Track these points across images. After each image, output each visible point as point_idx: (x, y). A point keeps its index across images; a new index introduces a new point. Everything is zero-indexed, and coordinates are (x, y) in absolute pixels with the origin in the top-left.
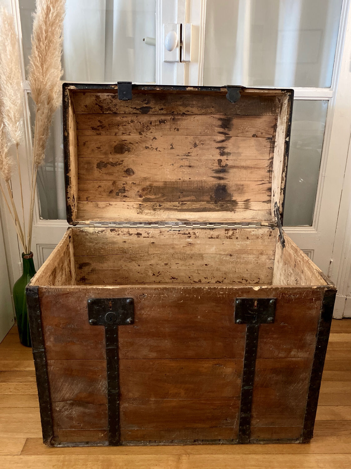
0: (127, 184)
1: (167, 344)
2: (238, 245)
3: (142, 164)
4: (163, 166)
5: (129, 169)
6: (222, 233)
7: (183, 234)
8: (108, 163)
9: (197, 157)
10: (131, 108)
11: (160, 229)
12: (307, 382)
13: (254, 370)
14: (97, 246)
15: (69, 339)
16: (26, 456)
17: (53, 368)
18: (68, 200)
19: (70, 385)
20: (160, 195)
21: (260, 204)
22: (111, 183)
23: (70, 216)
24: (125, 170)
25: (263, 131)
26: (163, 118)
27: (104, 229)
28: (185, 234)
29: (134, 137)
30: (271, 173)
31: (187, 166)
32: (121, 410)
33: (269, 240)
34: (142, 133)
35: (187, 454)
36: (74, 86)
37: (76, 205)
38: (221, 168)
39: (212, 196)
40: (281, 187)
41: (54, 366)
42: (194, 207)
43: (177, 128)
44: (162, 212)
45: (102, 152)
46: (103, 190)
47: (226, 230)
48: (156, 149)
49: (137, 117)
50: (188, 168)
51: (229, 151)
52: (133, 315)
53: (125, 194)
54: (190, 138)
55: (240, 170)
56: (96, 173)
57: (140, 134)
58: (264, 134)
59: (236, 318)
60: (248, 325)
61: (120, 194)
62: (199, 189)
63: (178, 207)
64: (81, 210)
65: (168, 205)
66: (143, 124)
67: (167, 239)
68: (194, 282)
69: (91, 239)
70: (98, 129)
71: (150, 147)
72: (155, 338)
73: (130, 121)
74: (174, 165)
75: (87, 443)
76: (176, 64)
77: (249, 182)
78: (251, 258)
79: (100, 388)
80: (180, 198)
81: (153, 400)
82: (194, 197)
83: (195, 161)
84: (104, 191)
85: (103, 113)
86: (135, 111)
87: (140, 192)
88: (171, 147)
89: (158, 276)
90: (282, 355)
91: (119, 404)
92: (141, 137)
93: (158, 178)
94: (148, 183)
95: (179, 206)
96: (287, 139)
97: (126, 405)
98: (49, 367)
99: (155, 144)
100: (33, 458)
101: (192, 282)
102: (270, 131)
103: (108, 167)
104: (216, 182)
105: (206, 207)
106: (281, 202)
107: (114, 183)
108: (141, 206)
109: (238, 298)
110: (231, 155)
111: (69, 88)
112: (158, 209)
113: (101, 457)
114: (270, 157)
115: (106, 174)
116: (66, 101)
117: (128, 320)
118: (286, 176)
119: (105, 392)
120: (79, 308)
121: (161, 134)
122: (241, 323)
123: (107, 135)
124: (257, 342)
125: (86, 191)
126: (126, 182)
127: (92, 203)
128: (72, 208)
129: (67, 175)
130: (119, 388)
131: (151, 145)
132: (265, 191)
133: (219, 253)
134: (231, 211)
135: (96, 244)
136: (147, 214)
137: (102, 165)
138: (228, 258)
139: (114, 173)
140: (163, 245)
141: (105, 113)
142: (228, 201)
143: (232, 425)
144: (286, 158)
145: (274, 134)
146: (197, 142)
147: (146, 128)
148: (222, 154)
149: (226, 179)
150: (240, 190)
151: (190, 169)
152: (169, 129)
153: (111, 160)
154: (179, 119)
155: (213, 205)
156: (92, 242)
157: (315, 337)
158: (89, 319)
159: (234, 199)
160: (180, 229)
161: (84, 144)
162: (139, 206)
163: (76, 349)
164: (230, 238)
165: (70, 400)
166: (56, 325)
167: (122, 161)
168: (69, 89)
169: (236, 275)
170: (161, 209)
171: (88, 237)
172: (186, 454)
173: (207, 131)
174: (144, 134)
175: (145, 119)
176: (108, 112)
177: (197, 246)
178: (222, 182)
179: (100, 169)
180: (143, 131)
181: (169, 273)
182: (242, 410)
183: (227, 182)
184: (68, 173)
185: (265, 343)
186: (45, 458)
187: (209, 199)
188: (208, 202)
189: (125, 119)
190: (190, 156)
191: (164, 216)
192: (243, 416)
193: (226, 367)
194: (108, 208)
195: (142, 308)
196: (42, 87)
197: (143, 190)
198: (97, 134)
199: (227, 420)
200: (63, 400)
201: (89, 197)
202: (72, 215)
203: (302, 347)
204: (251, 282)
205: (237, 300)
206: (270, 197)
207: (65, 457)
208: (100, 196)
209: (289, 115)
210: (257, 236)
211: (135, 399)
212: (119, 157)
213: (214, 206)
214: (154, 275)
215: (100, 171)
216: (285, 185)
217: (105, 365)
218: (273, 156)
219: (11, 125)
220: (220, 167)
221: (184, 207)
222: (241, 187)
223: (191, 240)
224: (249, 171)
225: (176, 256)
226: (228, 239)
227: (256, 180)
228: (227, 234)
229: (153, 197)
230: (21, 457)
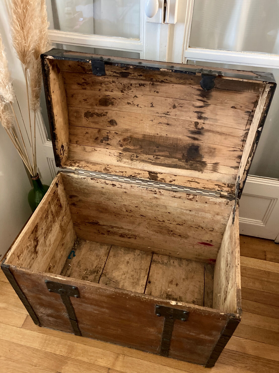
0: (110, 133)
1: (105, 310)
2: (197, 205)
3: (124, 117)
4: (143, 121)
5: (112, 120)
6: (184, 195)
7: (150, 191)
8: (94, 113)
9: (175, 117)
10: (111, 71)
14: (82, 187)
15: (37, 293)
16: (24, 329)
18: (56, 151)
19: (44, 309)
20: (138, 147)
21: (228, 168)
22: (96, 131)
23: (59, 162)
24: (109, 121)
25: (242, 105)
26: (142, 82)
27: (86, 177)
28: (151, 191)
29: (117, 94)
30: (244, 142)
31: (165, 124)
32: (79, 326)
33: (226, 207)
34: (124, 91)
36: (52, 56)
37: (67, 149)
38: (197, 130)
39: (185, 154)
40: (245, 169)
41: (31, 300)
42: (166, 163)
43: (156, 91)
44: (138, 163)
45: (88, 103)
46: (89, 136)
47: (187, 194)
48: (138, 105)
49: (117, 79)
50: (166, 125)
51: (206, 117)
52: (78, 294)
53: (108, 142)
54: (170, 100)
55: (214, 134)
56: (84, 121)
57: (122, 92)
58: (243, 108)
61: (104, 141)
62: (174, 146)
63: (153, 160)
64: (72, 152)
65: (144, 157)
66: (124, 84)
67: (137, 191)
68: (159, 221)
69: (77, 181)
70: (84, 85)
71: (132, 103)
72: (96, 306)
73: (111, 81)
74: (154, 121)
76: (160, 25)
77: (222, 147)
78: (209, 216)
79: (64, 315)
80: (155, 152)
82: (168, 153)
83: (173, 120)
84: (91, 137)
85: (86, 73)
86: (115, 74)
87: (122, 141)
88: (151, 105)
89: (130, 212)
90: (192, 334)
91: (77, 324)
92: (123, 95)
93: (138, 130)
94: (129, 134)
95: (153, 159)
96: (260, 129)
98: (28, 300)
99: (136, 101)
100: (28, 332)
101: (157, 220)
102: (250, 106)
103: (94, 117)
104: (191, 142)
105: (177, 164)
106: (243, 180)
107: (99, 131)
108: (121, 154)
110: (208, 120)
111: (47, 57)
112: (135, 160)
114: (246, 128)
115: (93, 122)
116: (46, 70)
117: (75, 296)
118: (251, 161)
120: (40, 282)
121: (141, 93)
123: (92, 90)
125: (76, 136)
126: (110, 131)
127: (80, 147)
128: (60, 157)
129: (54, 132)
130: (76, 318)
131: (132, 102)
132: (234, 158)
133: (180, 207)
134: (199, 171)
135: (81, 185)
136: (125, 162)
137: (88, 115)
138: (188, 212)
139: (99, 122)
140: (134, 195)
141: (88, 73)
142: (199, 161)
143: (156, 349)
144: (255, 145)
145: (254, 109)
146: (176, 104)
147: (126, 88)
148: (200, 118)
149: (201, 140)
150: (211, 153)
151: (168, 126)
152: (149, 91)
153: (96, 111)
154: (158, 85)
155: (183, 163)
156: (77, 184)
158: (48, 289)
159: (204, 160)
160: (148, 187)
161: (72, 96)
162: (119, 154)
163: (44, 297)
164: (190, 199)
165: (46, 314)
166: (27, 285)
167: (107, 113)
168: (47, 59)
169: (194, 223)
170: (137, 160)
171: (74, 180)
172: (123, 354)
173: (186, 97)
174: (125, 92)
175: (125, 81)
176: (90, 73)
177: (162, 200)
178: (196, 142)
179: (88, 118)
180: (125, 90)
181: (139, 212)
182: (162, 346)
183: (201, 144)
184: (54, 130)
185: (179, 327)
186: (35, 334)
187: (181, 157)
188: (180, 159)
189: (106, 79)
190: (169, 115)
191: (139, 167)
193: (150, 328)
194: (93, 153)
195: (85, 293)
196: (26, 49)
197: (124, 140)
198: (83, 88)
199: (152, 346)
200: (42, 313)
201: (78, 141)
202: (61, 162)
203: (209, 335)
204: (206, 229)
205: (157, 305)
206: (238, 164)
208: (87, 141)
210: (215, 203)
211: (87, 325)
212: (103, 109)
213: (184, 164)
214: (127, 211)
215: (87, 119)
216: (249, 168)
217: (65, 308)
218: (250, 128)
220: (196, 129)
221: (157, 161)
222: (213, 150)
223: (157, 196)
224: (223, 137)
225: (144, 203)
226: (189, 201)
227: (229, 146)
228: (188, 197)
229: (132, 147)
230: (22, 329)
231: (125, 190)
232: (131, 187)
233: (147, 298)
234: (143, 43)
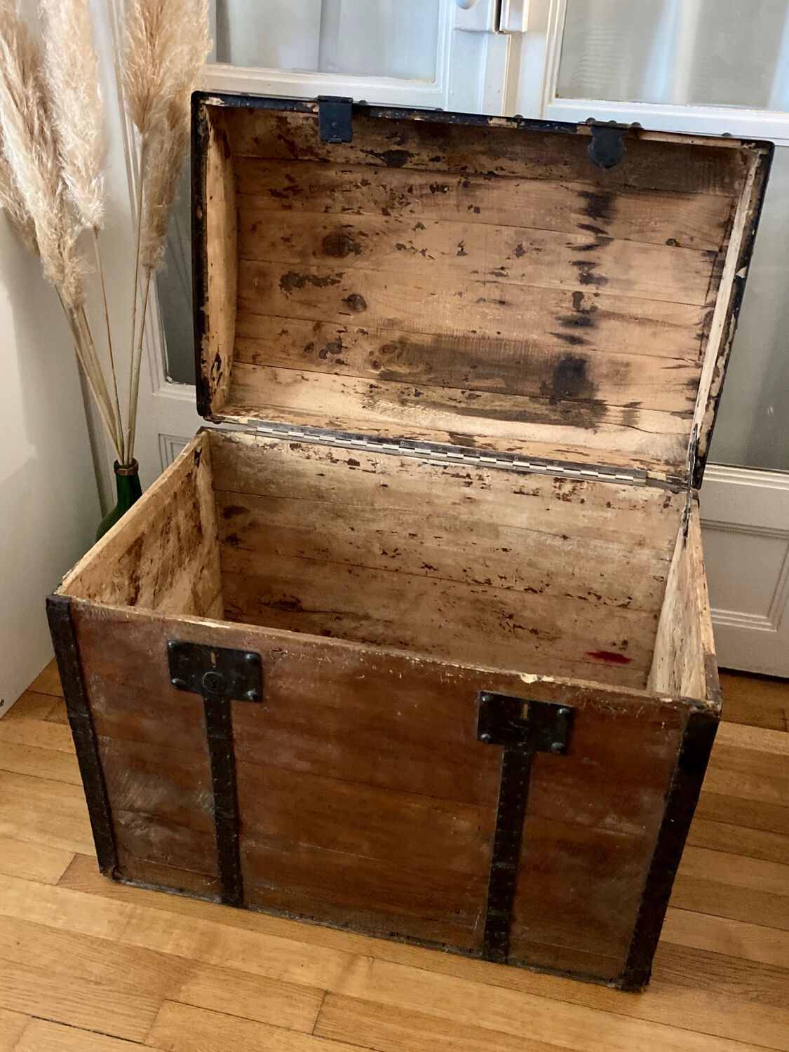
0: (346, 331)
1: (331, 750)
2: (580, 516)
3: (386, 287)
4: (436, 296)
5: (354, 296)
6: (547, 484)
7: (453, 476)
8: (307, 278)
9: (522, 280)
10: (362, 151)
11: (402, 458)
12: (641, 880)
13: (520, 835)
14: (262, 476)
15: (134, 706)
16: (66, 890)
17: (109, 751)
18: (202, 365)
19: (142, 787)
20: (421, 367)
21: (664, 417)
22: (311, 325)
23: (206, 403)
24: (346, 297)
25: (694, 234)
26: (440, 179)
27: (277, 441)
28: (457, 476)
29: (370, 218)
30: (704, 341)
31: (494, 301)
32: (242, 850)
33: (663, 516)
34: (389, 210)
35: (372, 957)
36: (219, 99)
37: (226, 373)
38: (579, 315)
39: (547, 383)
40: (709, 393)
41: (110, 748)
42: (497, 408)
43: (474, 205)
44: (420, 410)
45: (294, 249)
46: (290, 341)
47: (556, 480)
48: (423, 252)
49: (376, 173)
50: (498, 306)
51: (604, 275)
52: (260, 684)
53: (341, 356)
54: (507, 233)
55: (625, 324)
56: (279, 299)
57: (385, 213)
58: (696, 241)
59: (481, 731)
60: (506, 748)
61: (329, 355)
62: (517, 363)
63: (460, 402)
64: (238, 385)
65: (436, 393)
66: (391, 190)
67: (416, 481)
68: (476, 581)
69: (249, 458)
70: (288, 194)
71: (408, 246)
72: (307, 737)
73: (360, 180)
74: (465, 295)
75: (181, 890)
76: (486, 36)
77: (645, 359)
78: (615, 550)
79: (199, 802)
80: (466, 380)
81: (305, 845)
82: (502, 381)
83: (515, 291)
84: (293, 344)
85: (296, 159)
86: (370, 159)
87: (377, 354)
88: (460, 249)
89: (393, 557)
90: (582, 819)
91: (237, 839)
92: (386, 222)
93: (421, 324)
94: (397, 335)
95: (461, 400)
96: (741, 274)
97: (252, 843)
98: (100, 748)
99: (420, 241)
100: (78, 896)
101: (470, 581)
102: (714, 234)
103: (306, 287)
104: (563, 350)
105: (525, 411)
106: (705, 430)
107: (318, 326)
108: (373, 389)
109: (485, 691)
110: (608, 285)
111: (207, 102)
112: (412, 402)
113: (202, 924)
114: (708, 301)
115: (301, 302)
116: (201, 136)
117: (249, 693)
118: (725, 367)
119: (209, 812)
120: (150, 653)
121: (435, 216)
122: (490, 741)
123: (306, 210)
124: (527, 785)
125: (253, 341)
126: (345, 328)
127: (263, 371)
128: (210, 385)
129: (201, 309)
130: (237, 811)
131: (411, 242)
132: (681, 387)
133: (537, 528)
134: (587, 428)
135: (260, 471)
136: (384, 410)
137: (292, 281)
138: (558, 542)
139: (319, 302)
140: (408, 494)
141: (301, 160)
142: (586, 400)
143: (471, 925)
144: (733, 320)
145: (725, 244)
146: (524, 244)
147: (397, 199)
148: (586, 279)
149: (588, 343)
150: (619, 377)
151: (502, 308)
152: (455, 208)
153: (314, 271)
154: (479, 186)
155: (544, 407)
156: (251, 466)
157: (662, 800)
158: (173, 678)
159: (600, 396)
160: (447, 464)
161: (254, 228)
162: (368, 389)
164: (565, 498)
165: (145, 812)
166: (109, 676)
167: (340, 275)
168: (207, 106)
169: (574, 583)
170: (417, 403)
171: (241, 454)
172: (368, 956)
173: (551, 220)
174: (394, 213)
175: (395, 179)
176: (306, 158)
177: (484, 507)
178: (578, 350)
179: (288, 289)
180: (392, 208)
181: (419, 556)
182: (491, 903)
183: (590, 353)
184: (203, 304)
185: (545, 790)
186: (100, 901)
187: (538, 391)
188: (534, 398)
189: (347, 176)
190: (505, 276)
191: (423, 422)
192: (493, 913)
193: (457, 818)
194: (298, 386)
195: (279, 677)
196: (152, 91)
197: (384, 349)
198: (283, 206)
199: (459, 913)
200: (131, 809)
201: (259, 355)
202: (210, 401)
203: (631, 812)
204: (608, 601)
205: (483, 694)
206: (692, 403)
207: (135, 908)
208: (284, 355)
209: (754, 209)
210: (633, 504)
211: (268, 837)
212: (331, 264)
213: (546, 409)
214: (384, 553)
215: (288, 294)
216: (721, 390)
217: (208, 764)
218: (716, 299)
219: (79, 186)
220: (578, 311)
221: (473, 403)
222: (623, 369)
223: (473, 492)
224: (649, 330)
225: (436, 521)
226: (561, 501)
227: (665, 354)
228: (560, 488)
229: (403, 370)
230: (58, 889)
231: (383, 480)
232: (402, 465)
233: (457, 666)
234: (444, 87)
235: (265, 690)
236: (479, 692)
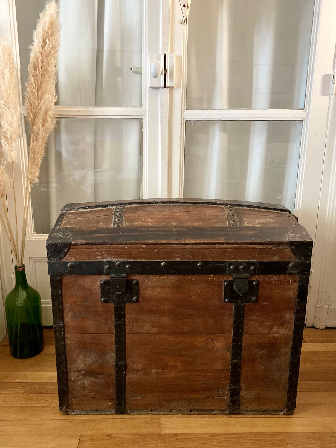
1: (166, 320)
12: (288, 356)
13: (241, 345)
15: (84, 316)
17: (70, 341)
19: (83, 357)
32: (127, 380)
52: (138, 294)
59: (225, 298)
60: (235, 304)
72: (156, 315)
75: (97, 411)
79: (109, 359)
81: (155, 371)
90: (265, 331)
91: (125, 374)
97: (131, 375)
98: (66, 341)
109: (226, 280)
117: (134, 299)
119: (113, 363)
120: (93, 288)
124: (243, 319)
130: (125, 360)
143: (224, 396)
157: (293, 315)
158: (102, 298)
163: (90, 324)
165: (83, 371)
185: (250, 320)
192: (233, 387)
193: (217, 342)
195: (146, 289)
199: (218, 391)
200: (78, 371)
203: (282, 324)
205: (225, 281)
211: (138, 370)
217: (113, 339)
235: (140, 296)
236: (223, 281)
